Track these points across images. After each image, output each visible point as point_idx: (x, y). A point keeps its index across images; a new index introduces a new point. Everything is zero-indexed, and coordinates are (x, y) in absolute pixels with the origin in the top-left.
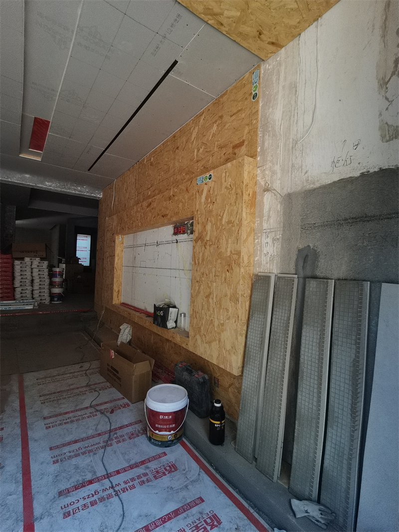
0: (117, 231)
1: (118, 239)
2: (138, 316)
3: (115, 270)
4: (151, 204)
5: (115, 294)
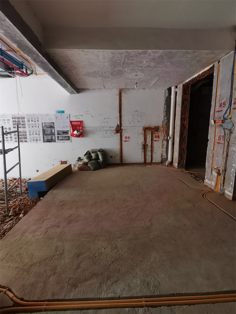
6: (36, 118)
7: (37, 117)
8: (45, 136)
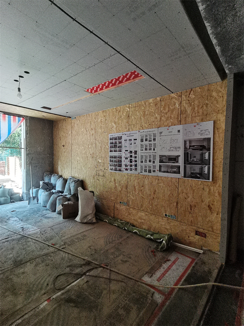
6: (152, 135)
7: (154, 134)
8: (188, 166)
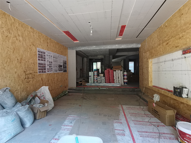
0: (149, 58)
1: (150, 61)
2: (163, 91)
3: (149, 73)
4: (168, 43)
5: (150, 82)
